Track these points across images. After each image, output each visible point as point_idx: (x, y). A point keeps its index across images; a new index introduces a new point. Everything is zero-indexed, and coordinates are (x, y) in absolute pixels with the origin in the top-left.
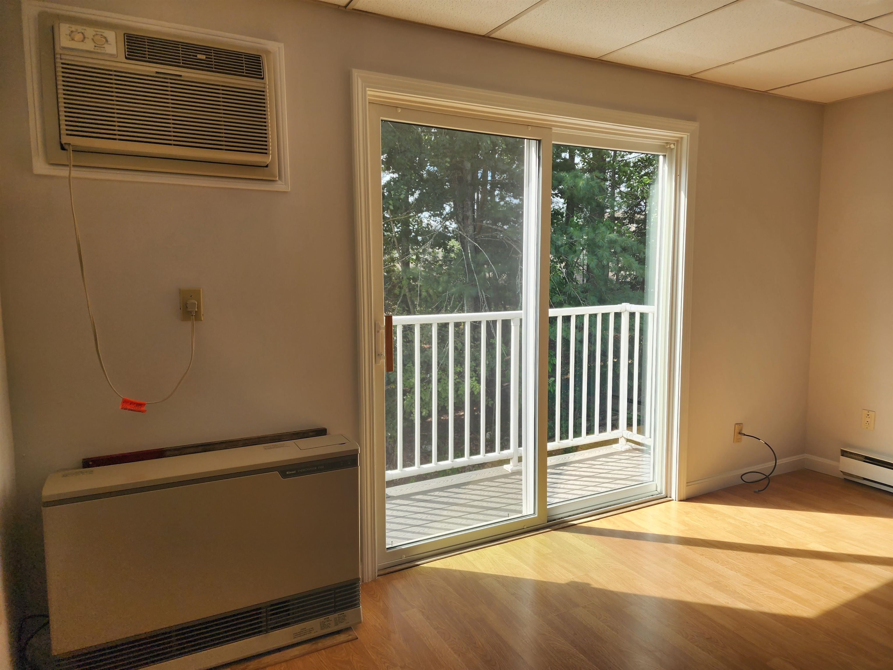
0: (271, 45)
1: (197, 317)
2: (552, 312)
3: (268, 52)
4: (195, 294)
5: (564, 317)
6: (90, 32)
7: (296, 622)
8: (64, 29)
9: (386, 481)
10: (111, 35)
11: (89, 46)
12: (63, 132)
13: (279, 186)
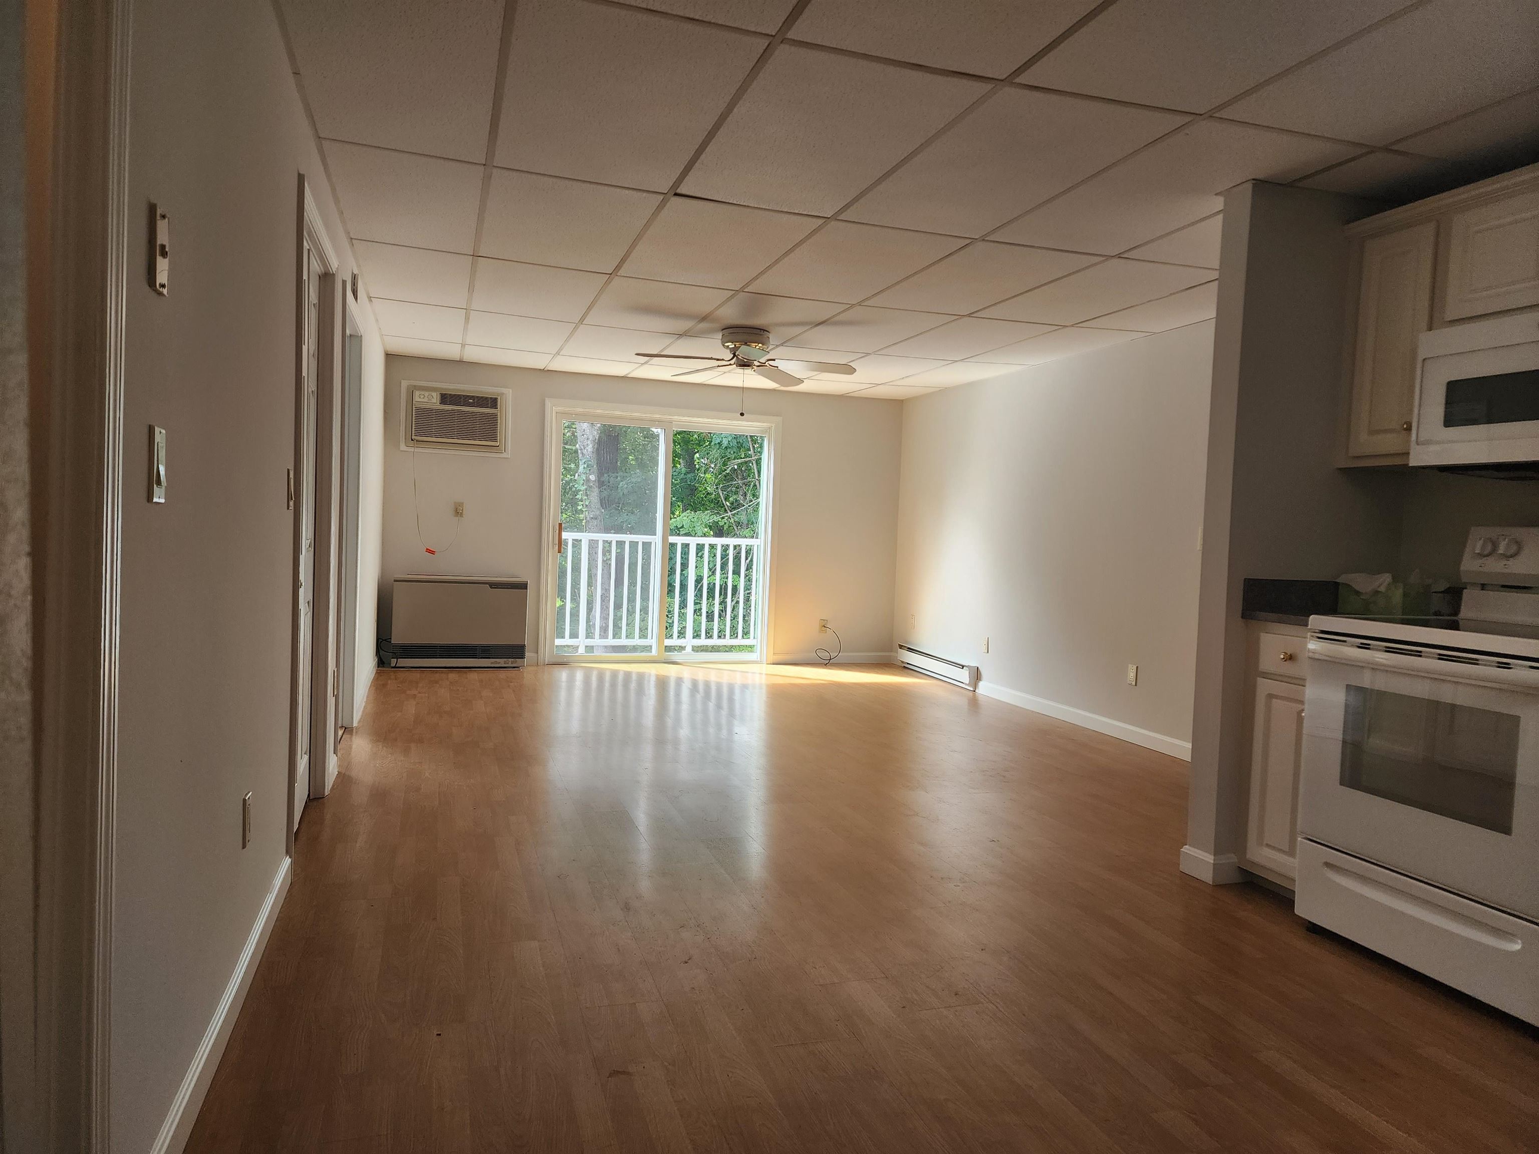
0: (504, 390)
1: (462, 515)
2: (672, 539)
3: (503, 394)
4: (461, 504)
5: (682, 544)
6: (427, 394)
7: (493, 658)
8: (417, 393)
9: (556, 644)
10: (434, 394)
11: (426, 400)
12: (413, 435)
13: (504, 455)
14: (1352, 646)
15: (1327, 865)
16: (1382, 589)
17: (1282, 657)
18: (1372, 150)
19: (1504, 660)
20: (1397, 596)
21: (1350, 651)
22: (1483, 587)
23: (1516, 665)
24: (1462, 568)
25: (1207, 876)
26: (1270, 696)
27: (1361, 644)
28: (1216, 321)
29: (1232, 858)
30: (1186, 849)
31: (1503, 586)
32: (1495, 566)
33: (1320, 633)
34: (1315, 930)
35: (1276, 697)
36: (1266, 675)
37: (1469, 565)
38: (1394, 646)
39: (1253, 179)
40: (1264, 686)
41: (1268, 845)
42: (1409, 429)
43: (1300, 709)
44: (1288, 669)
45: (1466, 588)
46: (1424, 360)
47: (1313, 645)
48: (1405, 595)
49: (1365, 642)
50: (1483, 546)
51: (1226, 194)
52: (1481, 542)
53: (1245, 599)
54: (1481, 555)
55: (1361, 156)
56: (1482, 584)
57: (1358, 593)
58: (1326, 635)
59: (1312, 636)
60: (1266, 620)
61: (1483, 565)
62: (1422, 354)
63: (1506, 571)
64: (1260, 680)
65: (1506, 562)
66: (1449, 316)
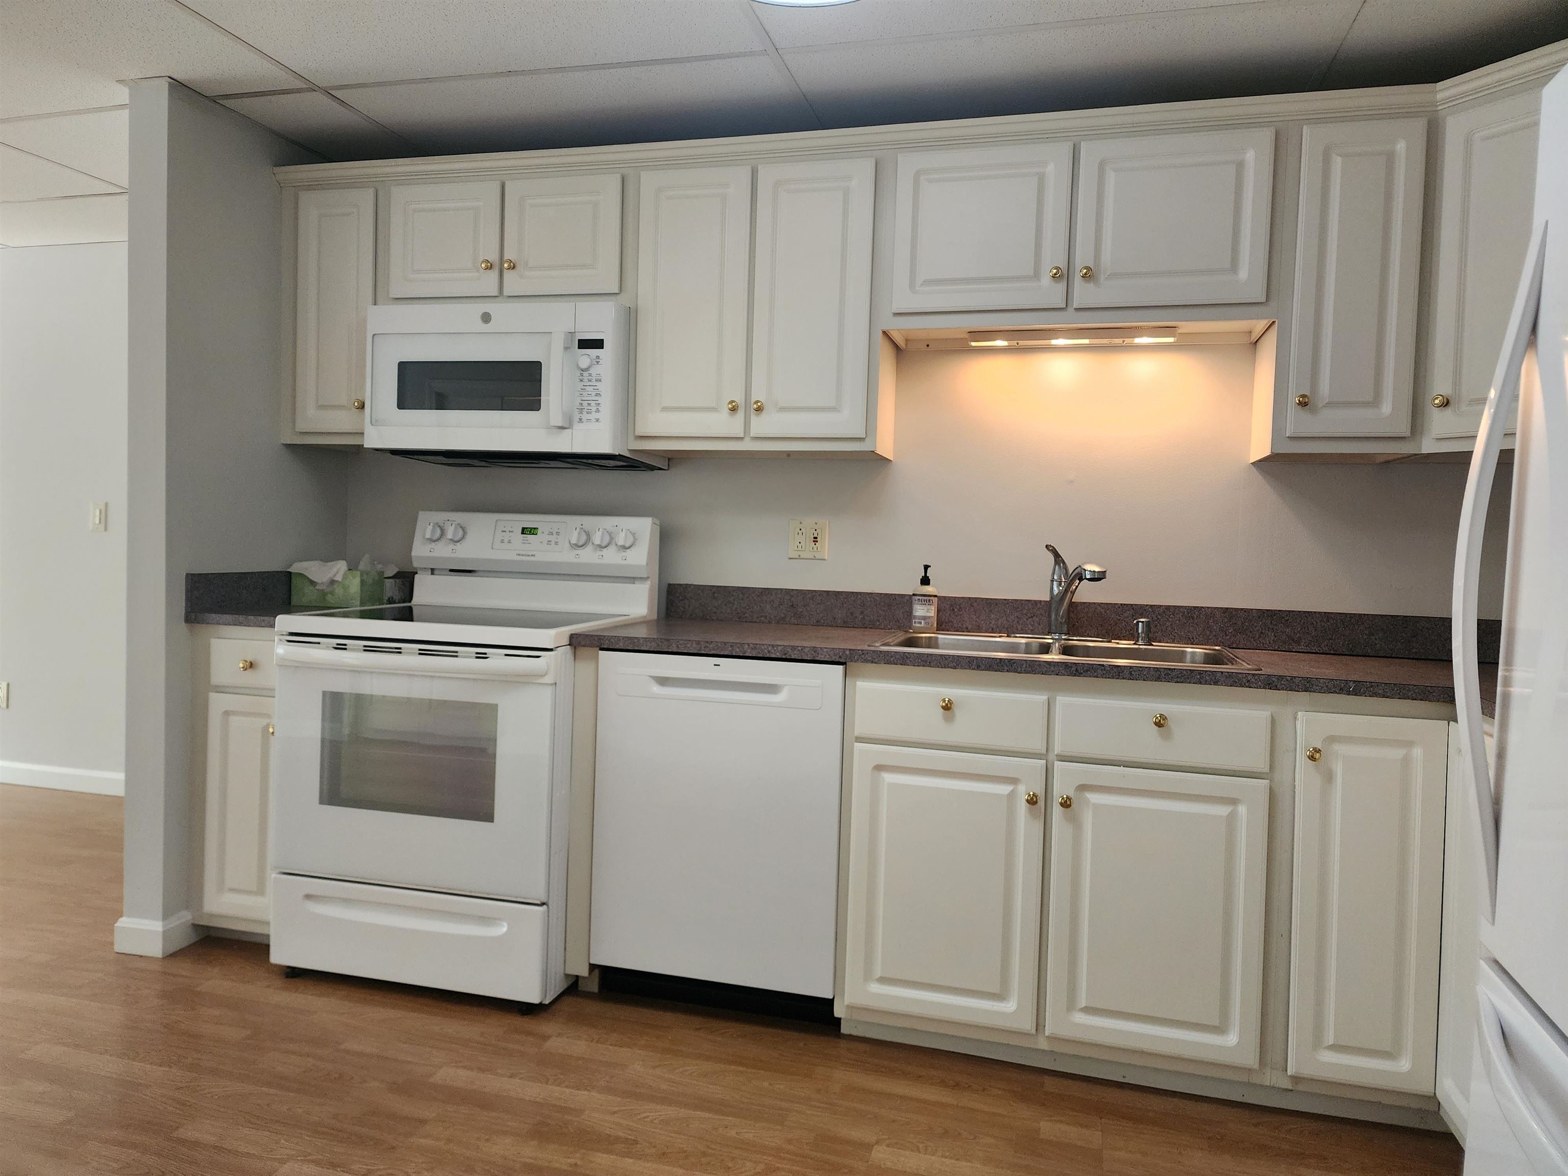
14: (328, 647)
15: (308, 897)
16: (339, 578)
17: (241, 665)
18: (313, 88)
19: (482, 649)
20: (355, 585)
21: (323, 653)
22: (433, 571)
23: (493, 654)
24: (414, 553)
25: (155, 949)
26: (227, 713)
27: (338, 644)
28: (129, 246)
29: (186, 917)
30: (123, 922)
31: (451, 570)
32: (443, 552)
33: (286, 635)
34: (294, 974)
35: (234, 713)
36: (220, 689)
37: (421, 551)
38: (373, 644)
39: (169, 77)
40: (218, 703)
41: (232, 890)
42: (362, 406)
43: (265, 724)
44: (249, 678)
45: (417, 573)
46: (374, 335)
47: (282, 649)
48: (363, 583)
49: (341, 641)
50: (433, 531)
51: (134, 84)
52: (430, 527)
53: (188, 599)
54: (431, 540)
55: (299, 91)
56: (431, 569)
57: (313, 583)
58: (297, 637)
59: (280, 640)
60: (218, 624)
61: (432, 550)
62: (371, 330)
63: (453, 555)
64: (213, 697)
65: (454, 547)
66: (394, 293)
